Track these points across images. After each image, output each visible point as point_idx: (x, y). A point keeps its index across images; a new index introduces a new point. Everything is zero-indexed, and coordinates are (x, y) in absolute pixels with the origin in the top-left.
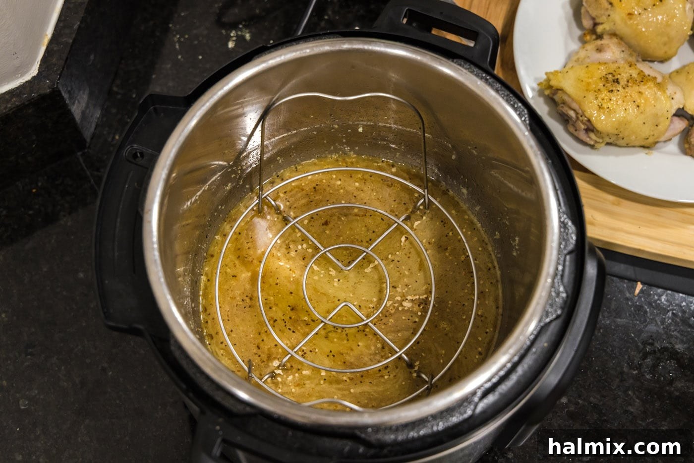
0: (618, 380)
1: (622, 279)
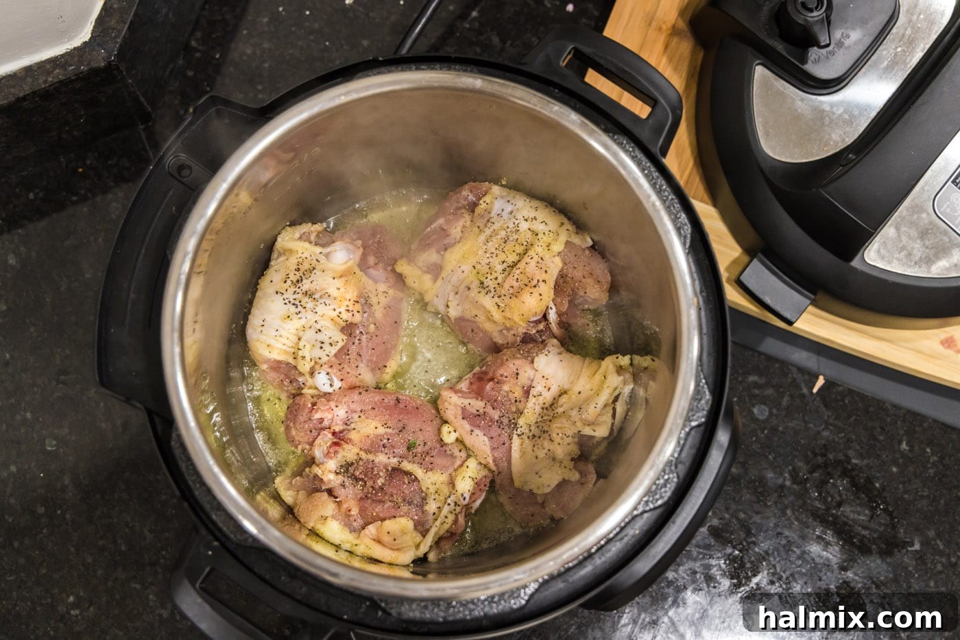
1: (801, 370)
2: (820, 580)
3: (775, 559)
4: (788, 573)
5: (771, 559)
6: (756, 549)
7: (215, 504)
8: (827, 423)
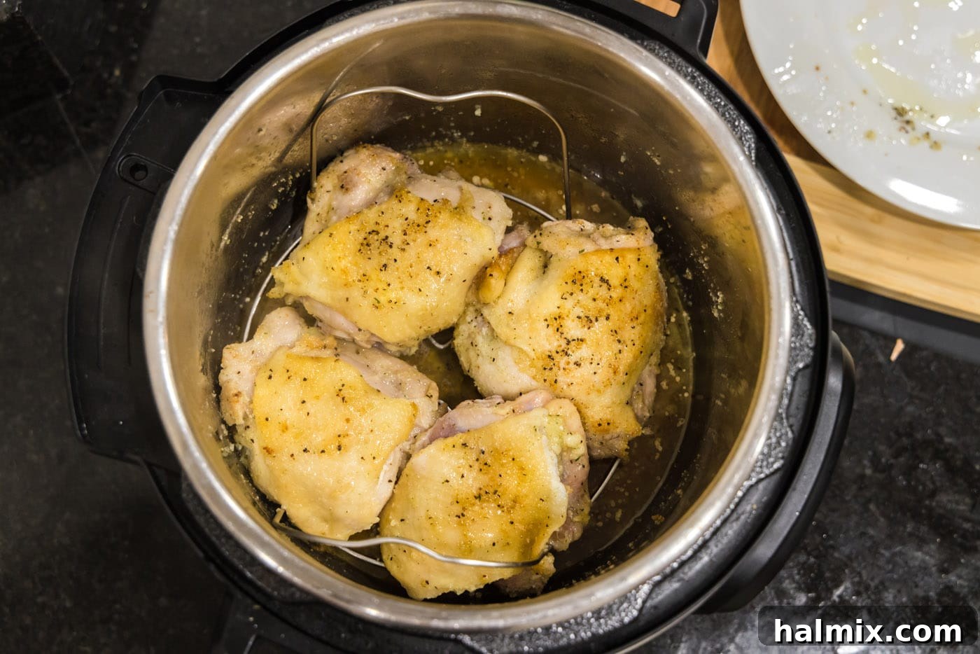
0: (854, 487)
1: (874, 333)
2: (917, 586)
3: (859, 564)
4: (877, 581)
5: (855, 565)
6: (836, 555)
7: (248, 558)
8: (911, 397)
